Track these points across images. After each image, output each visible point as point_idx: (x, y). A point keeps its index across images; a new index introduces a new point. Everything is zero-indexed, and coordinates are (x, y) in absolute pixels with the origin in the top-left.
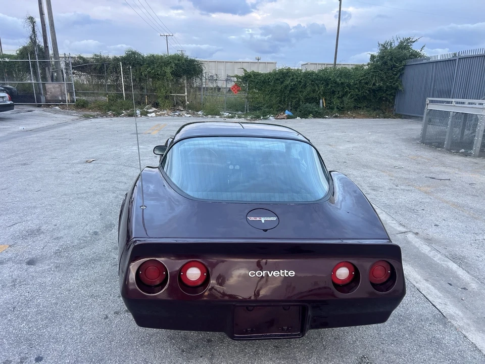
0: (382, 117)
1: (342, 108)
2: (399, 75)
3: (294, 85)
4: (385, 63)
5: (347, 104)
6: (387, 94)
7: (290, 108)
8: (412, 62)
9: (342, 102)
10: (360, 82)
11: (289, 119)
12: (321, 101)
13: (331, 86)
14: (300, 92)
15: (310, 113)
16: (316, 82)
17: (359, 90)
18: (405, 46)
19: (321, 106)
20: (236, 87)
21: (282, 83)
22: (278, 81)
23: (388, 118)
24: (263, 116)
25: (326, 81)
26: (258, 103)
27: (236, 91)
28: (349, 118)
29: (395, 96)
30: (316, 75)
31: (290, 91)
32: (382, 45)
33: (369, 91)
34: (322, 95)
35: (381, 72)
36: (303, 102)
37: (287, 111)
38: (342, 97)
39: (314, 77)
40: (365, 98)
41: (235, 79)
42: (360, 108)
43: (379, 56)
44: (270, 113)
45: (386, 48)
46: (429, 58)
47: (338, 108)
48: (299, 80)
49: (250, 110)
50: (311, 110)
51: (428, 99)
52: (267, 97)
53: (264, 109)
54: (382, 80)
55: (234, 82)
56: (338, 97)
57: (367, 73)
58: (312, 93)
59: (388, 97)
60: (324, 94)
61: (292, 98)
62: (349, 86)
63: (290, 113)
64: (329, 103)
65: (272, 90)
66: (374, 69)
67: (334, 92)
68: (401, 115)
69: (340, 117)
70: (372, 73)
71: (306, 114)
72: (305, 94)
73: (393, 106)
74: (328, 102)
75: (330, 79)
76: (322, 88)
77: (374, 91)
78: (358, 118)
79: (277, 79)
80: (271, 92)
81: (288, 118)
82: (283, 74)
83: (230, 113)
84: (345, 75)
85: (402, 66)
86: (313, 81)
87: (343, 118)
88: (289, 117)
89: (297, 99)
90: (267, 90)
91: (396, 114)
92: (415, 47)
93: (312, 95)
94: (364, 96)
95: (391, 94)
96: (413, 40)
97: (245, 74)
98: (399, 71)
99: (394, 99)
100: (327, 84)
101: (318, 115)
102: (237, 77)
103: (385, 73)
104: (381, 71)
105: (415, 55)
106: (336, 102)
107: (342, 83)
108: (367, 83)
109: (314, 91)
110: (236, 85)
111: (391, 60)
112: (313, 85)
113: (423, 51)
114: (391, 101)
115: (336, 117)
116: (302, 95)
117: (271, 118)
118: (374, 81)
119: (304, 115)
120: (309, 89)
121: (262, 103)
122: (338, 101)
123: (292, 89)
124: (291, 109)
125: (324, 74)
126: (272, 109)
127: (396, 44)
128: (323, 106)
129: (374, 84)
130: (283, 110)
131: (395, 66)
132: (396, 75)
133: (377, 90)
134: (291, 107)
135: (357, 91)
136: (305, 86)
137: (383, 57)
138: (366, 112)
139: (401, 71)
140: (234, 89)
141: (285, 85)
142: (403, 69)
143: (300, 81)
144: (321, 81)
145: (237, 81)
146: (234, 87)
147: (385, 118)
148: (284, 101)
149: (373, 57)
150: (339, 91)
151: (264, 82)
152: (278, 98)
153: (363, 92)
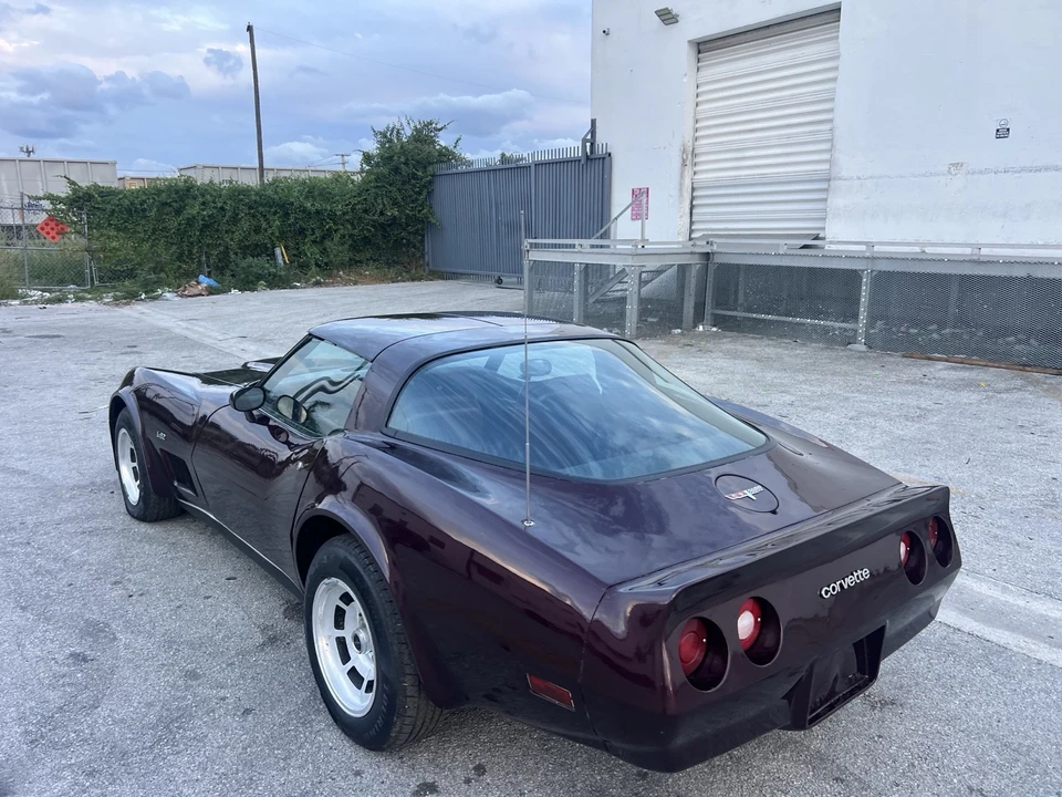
0: (408, 280)
1: (326, 264)
2: (425, 193)
3: (209, 216)
4: (396, 170)
5: (335, 256)
6: (410, 233)
7: (207, 270)
8: (442, 169)
9: (324, 252)
10: (353, 209)
11: (213, 294)
12: (278, 251)
13: (296, 219)
14: (227, 232)
15: (259, 277)
16: (261, 209)
17: (352, 224)
18: (424, 136)
19: (281, 261)
20: (53, 224)
21: (178, 212)
22: (168, 209)
23: (420, 279)
24: (146, 293)
25: (282, 206)
26: (120, 262)
27: (53, 233)
28: (345, 285)
29: (423, 236)
30: (257, 194)
31: (201, 231)
32: (381, 133)
33: (373, 226)
34: (277, 237)
35: (391, 189)
36: (236, 254)
37: (202, 277)
38: (322, 242)
39: (253, 198)
40: (366, 241)
41: (46, 204)
42: (360, 262)
43: (381, 156)
44: (160, 283)
45: (390, 141)
46: (470, 163)
47: (317, 265)
48: (219, 205)
49: (101, 279)
50: (260, 272)
51: (527, 242)
52: (146, 247)
53: (142, 274)
54: (395, 203)
55: (46, 210)
56: (314, 242)
57: (363, 189)
58: (253, 233)
59: (411, 238)
60: (283, 236)
61: (208, 245)
62: (332, 216)
63: (212, 282)
64: (295, 255)
65: (154, 231)
66: (376, 180)
67: (302, 231)
68: (443, 273)
69: (327, 285)
70: (374, 190)
71: (252, 282)
72: (237, 236)
73: (423, 256)
74: (295, 252)
75: (292, 204)
76: (277, 223)
77: (382, 226)
78: (362, 283)
79: (165, 204)
80: (153, 233)
81: (210, 293)
82: (177, 192)
83: (43, 291)
84: (321, 194)
85: (429, 178)
86: (250, 208)
87: (332, 284)
88: (211, 291)
89: (221, 249)
90: (139, 229)
91: (430, 271)
92: (444, 140)
93: (255, 238)
94: (366, 237)
95: (416, 232)
96: (439, 127)
97: (74, 191)
98: (424, 186)
99: (422, 241)
100: (287, 215)
101: (277, 282)
102: (52, 198)
103: (399, 190)
104: (390, 185)
105: (446, 156)
106: (312, 252)
107: (318, 212)
108: (366, 211)
109: (257, 230)
110: (51, 218)
111: (406, 164)
112: (254, 216)
113: (458, 148)
114: (418, 245)
115: (318, 284)
116: (232, 240)
117: (168, 295)
118: (381, 206)
119: (248, 284)
120: (245, 225)
121: (132, 260)
122: (315, 249)
123: (206, 226)
124: (209, 273)
125: (276, 193)
126: (163, 275)
127: (408, 132)
128: (285, 261)
129: (382, 213)
130: (193, 275)
131: (414, 176)
132: (420, 193)
133: (389, 226)
134: (208, 267)
135: (349, 226)
136: (235, 220)
137: (391, 158)
138: (376, 271)
139: (428, 187)
140: (48, 229)
141: (186, 216)
142: (430, 182)
143: (222, 208)
144: (271, 207)
145: (55, 209)
146: (47, 224)
147: (413, 280)
148: (190, 252)
149: (367, 158)
150: (313, 230)
151: (129, 211)
152: (174, 247)
153: (362, 230)
